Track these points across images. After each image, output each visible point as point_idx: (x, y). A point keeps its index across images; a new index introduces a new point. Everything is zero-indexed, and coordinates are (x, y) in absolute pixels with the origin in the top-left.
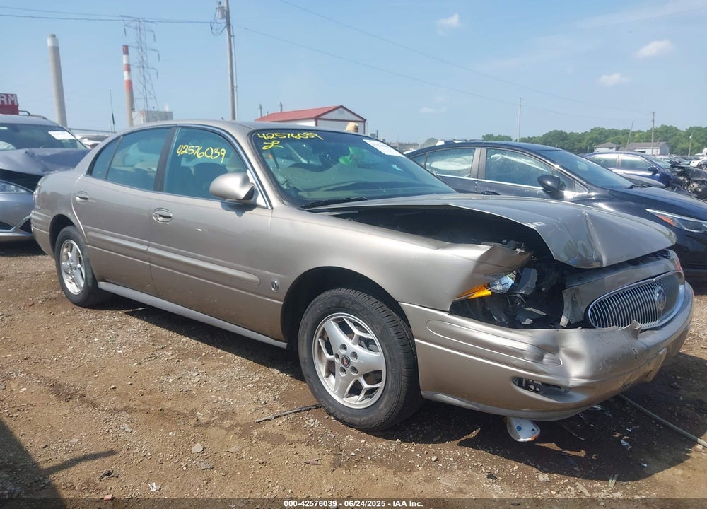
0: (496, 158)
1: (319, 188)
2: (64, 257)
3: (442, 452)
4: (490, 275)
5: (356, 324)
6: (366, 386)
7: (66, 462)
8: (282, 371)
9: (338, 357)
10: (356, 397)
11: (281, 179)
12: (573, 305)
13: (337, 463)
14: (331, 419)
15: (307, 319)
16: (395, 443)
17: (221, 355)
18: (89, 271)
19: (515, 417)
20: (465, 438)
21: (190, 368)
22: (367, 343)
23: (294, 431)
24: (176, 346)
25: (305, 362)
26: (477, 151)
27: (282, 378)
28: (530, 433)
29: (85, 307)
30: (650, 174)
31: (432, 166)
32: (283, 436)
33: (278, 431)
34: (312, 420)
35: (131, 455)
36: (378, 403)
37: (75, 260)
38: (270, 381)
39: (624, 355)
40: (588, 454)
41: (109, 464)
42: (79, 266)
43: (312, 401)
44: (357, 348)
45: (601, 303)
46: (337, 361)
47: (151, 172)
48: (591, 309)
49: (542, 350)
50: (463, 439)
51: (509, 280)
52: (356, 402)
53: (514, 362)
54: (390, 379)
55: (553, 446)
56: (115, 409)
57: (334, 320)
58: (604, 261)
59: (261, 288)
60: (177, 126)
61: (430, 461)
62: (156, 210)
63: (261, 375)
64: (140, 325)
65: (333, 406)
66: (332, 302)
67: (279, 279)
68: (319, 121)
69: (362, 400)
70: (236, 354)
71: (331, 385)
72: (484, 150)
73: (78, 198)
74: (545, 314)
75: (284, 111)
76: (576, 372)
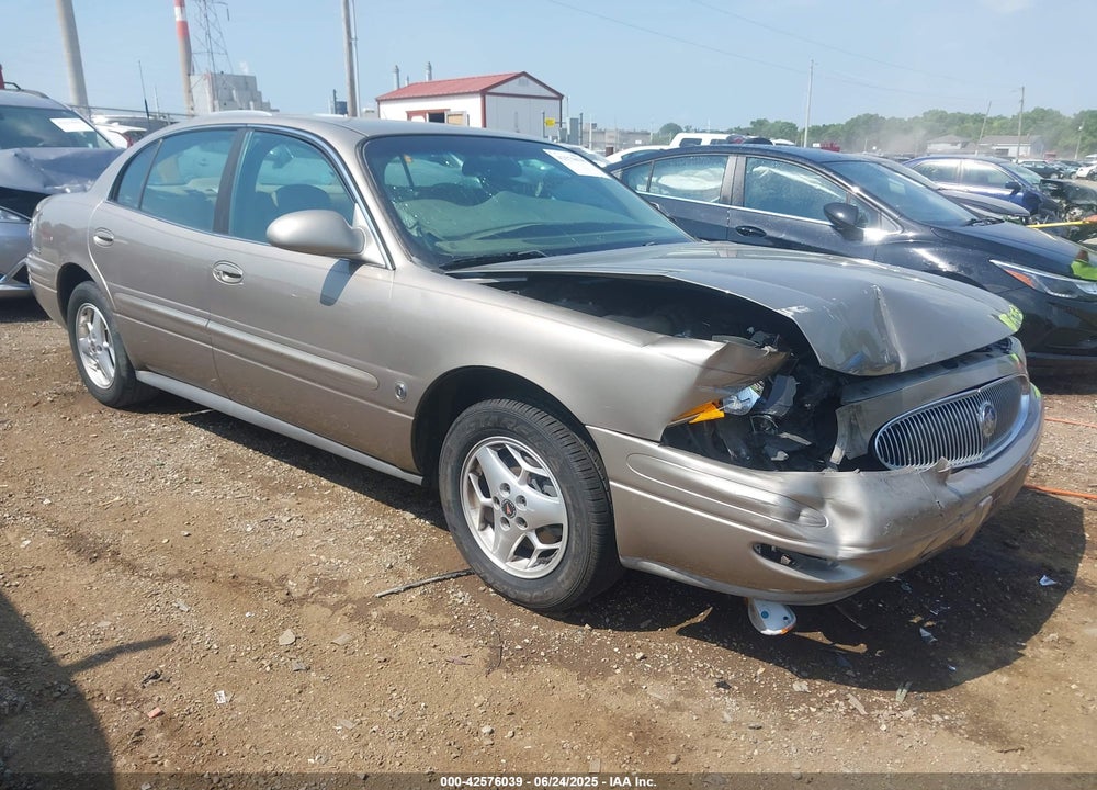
0: (759, 173)
1: (468, 236)
2: (83, 329)
3: (652, 645)
4: (723, 387)
5: (523, 454)
6: (539, 546)
7: (92, 657)
8: (419, 515)
9: (498, 503)
10: (525, 561)
11: (408, 220)
12: (852, 429)
13: (495, 663)
14: (489, 593)
15: (451, 444)
16: (582, 631)
17: (327, 488)
18: (121, 353)
19: (761, 600)
20: (687, 623)
21: (278, 509)
22: (540, 483)
23: (432, 610)
24: (258, 473)
25: (449, 509)
26: (732, 160)
27: (419, 528)
28: (782, 622)
29: (118, 409)
30: (1008, 192)
31: (660, 182)
32: (417, 619)
33: (409, 610)
34: (460, 594)
35: (189, 647)
36: (556, 572)
37: (98, 335)
38: (399, 531)
39: (922, 512)
40: (871, 651)
41: (155, 659)
42: (106, 344)
43: (460, 564)
44: (526, 490)
45: (896, 427)
46: (497, 508)
47: (209, 196)
48: (880, 437)
49: (797, 504)
50: (684, 625)
51: (752, 395)
52: (525, 568)
53: (756, 521)
54: (573, 536)
55: (818, 636)
56: (165, 575)
57: (492, 447)
58: (902, 363)
59: (381, 392)
60: (247, 128)
61: (632, 659)
62: (217, 263)
63: (386, 522)
64: (202, 438)
65: (491, 573)
66: (487, 419)
67: (407, 383)
68: (487, 97)
69: (534, 566)
70: (349, 488)
71: (488, 541)
72: (742, 159)
73: (97, 239)
74: (808, 443)
75: (434, 79)
76: (849, 538)
